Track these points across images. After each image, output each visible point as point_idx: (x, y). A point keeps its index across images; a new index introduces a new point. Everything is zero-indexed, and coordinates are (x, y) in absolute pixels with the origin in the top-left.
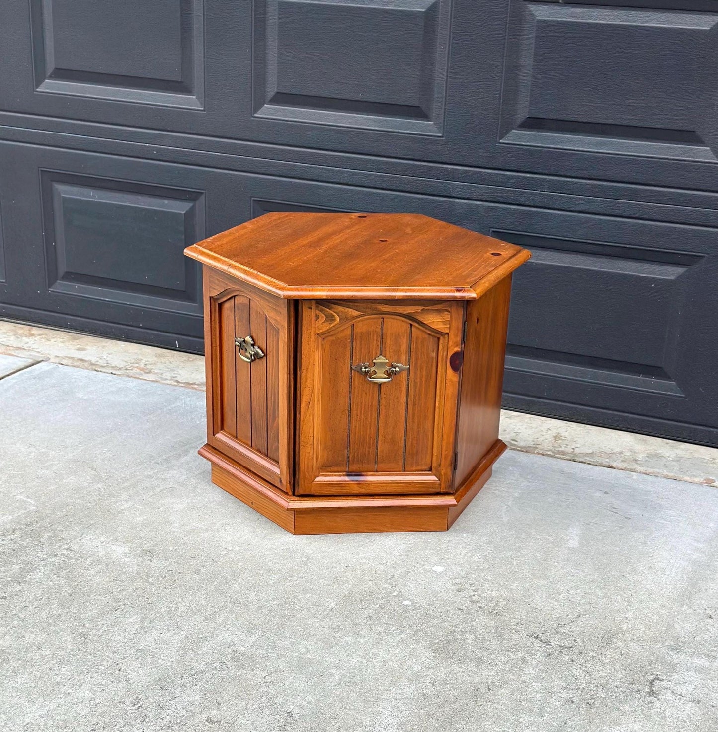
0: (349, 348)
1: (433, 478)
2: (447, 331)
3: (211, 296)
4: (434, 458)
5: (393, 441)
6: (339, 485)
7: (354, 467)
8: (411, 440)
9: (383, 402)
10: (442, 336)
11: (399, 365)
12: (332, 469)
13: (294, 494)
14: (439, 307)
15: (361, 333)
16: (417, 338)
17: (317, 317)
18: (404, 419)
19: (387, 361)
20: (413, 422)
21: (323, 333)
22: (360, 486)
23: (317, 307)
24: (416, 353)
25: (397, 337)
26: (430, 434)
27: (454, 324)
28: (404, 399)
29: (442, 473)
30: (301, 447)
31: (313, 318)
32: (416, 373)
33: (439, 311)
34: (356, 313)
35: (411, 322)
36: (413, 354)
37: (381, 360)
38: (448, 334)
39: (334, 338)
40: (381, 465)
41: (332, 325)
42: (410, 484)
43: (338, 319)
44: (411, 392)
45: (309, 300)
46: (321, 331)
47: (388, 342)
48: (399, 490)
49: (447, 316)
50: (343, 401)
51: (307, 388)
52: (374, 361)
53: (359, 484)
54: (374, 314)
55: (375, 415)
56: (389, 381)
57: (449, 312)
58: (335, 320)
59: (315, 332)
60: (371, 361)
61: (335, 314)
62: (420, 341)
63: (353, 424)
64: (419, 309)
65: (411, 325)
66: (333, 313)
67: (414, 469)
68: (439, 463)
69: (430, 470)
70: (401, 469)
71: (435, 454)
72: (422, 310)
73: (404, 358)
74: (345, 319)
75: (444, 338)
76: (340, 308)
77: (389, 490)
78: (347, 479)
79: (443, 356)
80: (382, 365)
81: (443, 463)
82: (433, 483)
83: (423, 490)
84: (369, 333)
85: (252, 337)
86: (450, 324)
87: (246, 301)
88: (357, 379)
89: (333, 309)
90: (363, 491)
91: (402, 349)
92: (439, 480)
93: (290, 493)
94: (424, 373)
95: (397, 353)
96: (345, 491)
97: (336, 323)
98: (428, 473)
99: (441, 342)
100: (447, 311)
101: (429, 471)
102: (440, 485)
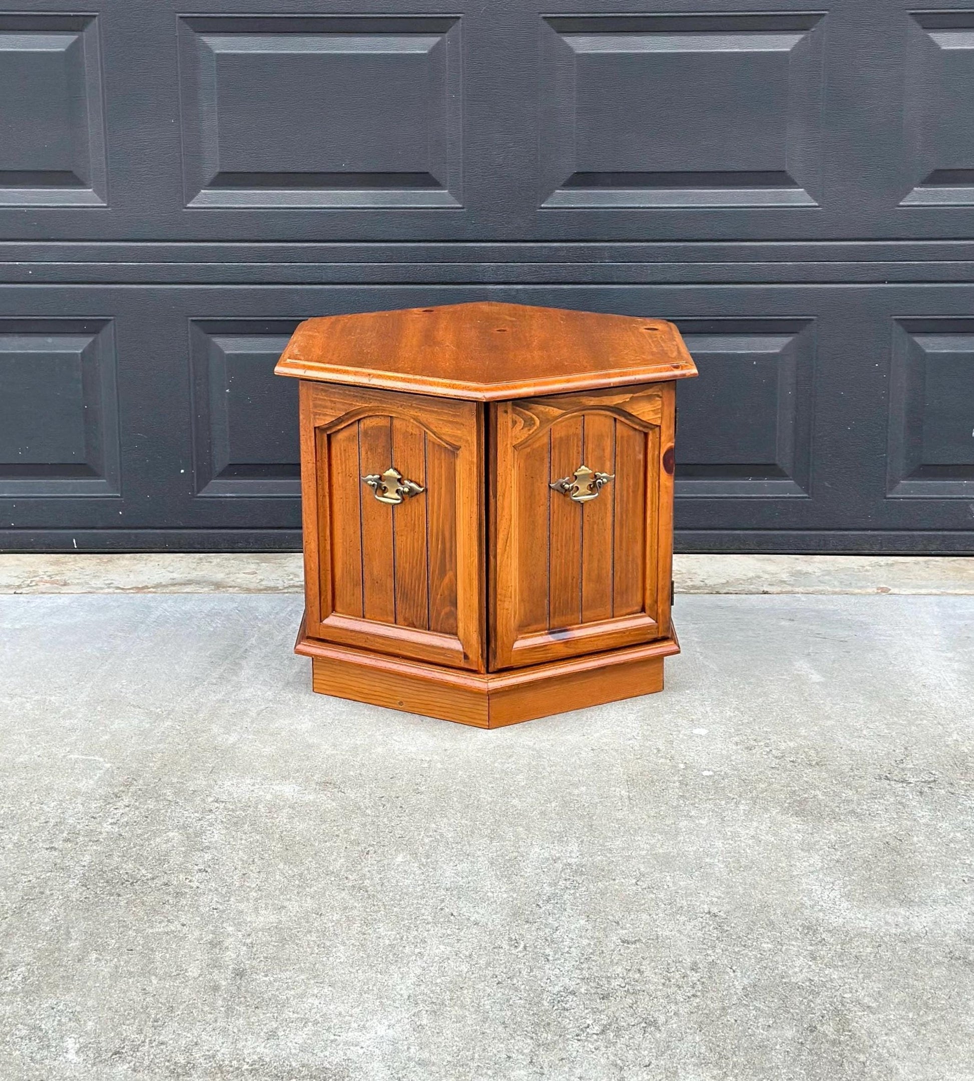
0: (547, 460)
1: (647, 621)
2: (658, 423)
3: (317, 425)
4: (648, 593)
5: (599, 579)
6: (543, 647)
7: (556, 622)
8: (619, 574)
9: (586, 527)
10: (651, 429)
11: (604, 475)
12: (531, 628)
13: (488, 672)
14: (650, 392)
15: (561, 438)
16: (622, 437)
17: (514, 423)
18: (610, 546)
19: (590, 472)
20: (621, 549)
21: (521, 444)
22: (568, 645)
23: (514, 410)
24: (622, 457)
25: (600, 437)
26: (640, 562)
27: (666, 412)
28: (609, 520)
29: (660, 611)
30: (499, 603)
31: (510, 424)
32: (622, 483)
33: (650, 398)
34: (559, 412)
35: (617, 417)
36: (618, 459)
37: (584, 470)
38: (660, 426)
39: (529, 450)
40: (587, 614)
41: (531, 431)
42: (624, 632)
43: (538, 422)
44: (618, 509)
45: (505, 401)
46: (520, 440)
47: (590, 446)
48: (611, 643)
49: (658, 403)
50: (541, 533)
51: (504, 521)
52: (576, 474)
53: (567, 642)
54: (575, 412)
55: (577, 547)
56: (596, 497)
57: (661, 397)
58: (534, 424)
59: (511, 444)
60: (571, 475)
61: (534, 417)
62: (625, 438)
63: (553, 563)
64: (627, 397)
65: (615, 419)
66: (531, 414)
67: (624, 612)
68: (655, 599)
69: (643, 610)
70: (609, 616)
71: (648, 586)
72: (631, 398)
73: (608, 464)
74: (545, 420)
75: (654, 432)
76: (541, 408)
77: (601, 645)
78: (551, 638)
79: (653, 455)
80: (585, 477)
81: (659, 597)
82: (649, 627)
83: (640, 639)
84: (568, 438)
85: (396, 469)
86: (662, 414)
87: (383, 422)
88: (557, 498)
89: (533, 411)
90: (571, 651)
91: (606, 454)
92: (657, 622)
93: (483, 670)
94: (631, 482)
95: (601, 459)
96: (550, 656)
97: (535, 428)
98: (639, 615)
99: (650, 437)
100: (658, 396)
101: (641, 612)
102: (658, 628)
